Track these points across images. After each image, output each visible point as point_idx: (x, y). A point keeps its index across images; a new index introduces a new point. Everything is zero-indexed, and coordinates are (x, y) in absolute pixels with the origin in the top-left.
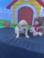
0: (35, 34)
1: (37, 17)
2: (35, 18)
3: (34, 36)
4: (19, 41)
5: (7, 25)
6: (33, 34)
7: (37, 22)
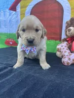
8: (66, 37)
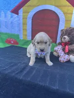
0: (64, 58)
1: (65, 28)
2: (62, 30)
3: (62, 62)
4: (35, 71)
5: (12, 42)
6: (60, 59)
7: (66, 37)
8: (60, 41)
